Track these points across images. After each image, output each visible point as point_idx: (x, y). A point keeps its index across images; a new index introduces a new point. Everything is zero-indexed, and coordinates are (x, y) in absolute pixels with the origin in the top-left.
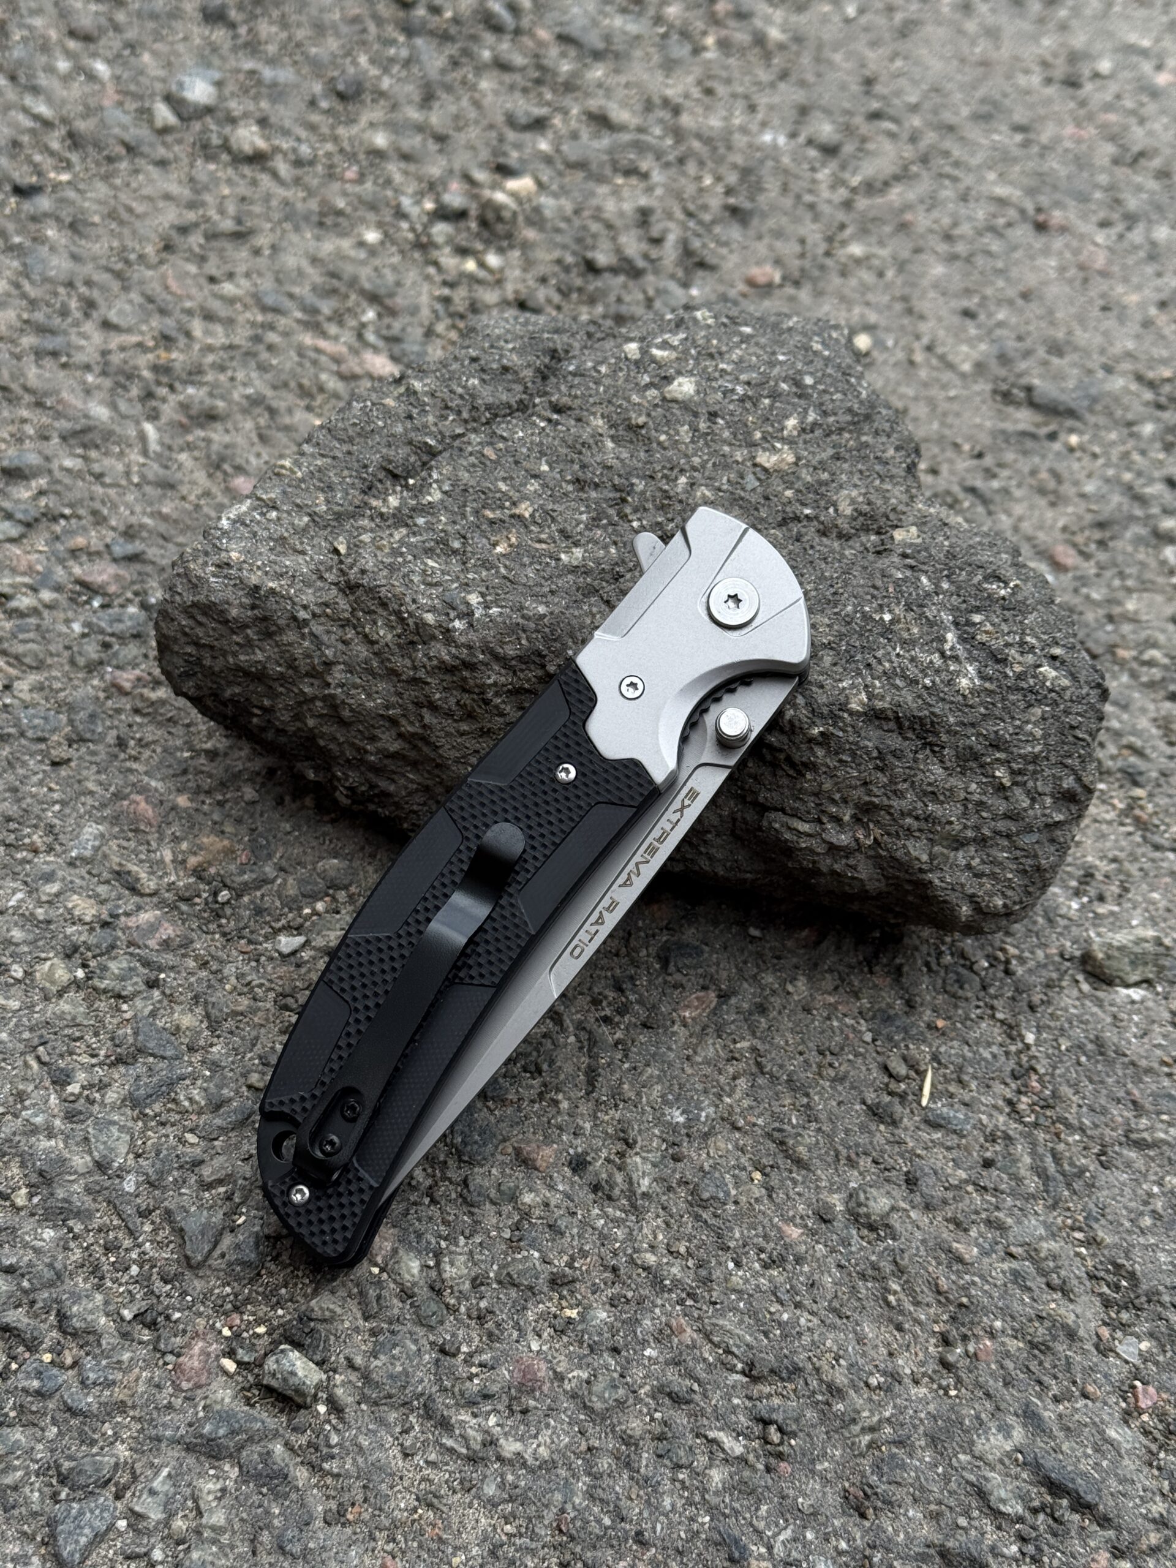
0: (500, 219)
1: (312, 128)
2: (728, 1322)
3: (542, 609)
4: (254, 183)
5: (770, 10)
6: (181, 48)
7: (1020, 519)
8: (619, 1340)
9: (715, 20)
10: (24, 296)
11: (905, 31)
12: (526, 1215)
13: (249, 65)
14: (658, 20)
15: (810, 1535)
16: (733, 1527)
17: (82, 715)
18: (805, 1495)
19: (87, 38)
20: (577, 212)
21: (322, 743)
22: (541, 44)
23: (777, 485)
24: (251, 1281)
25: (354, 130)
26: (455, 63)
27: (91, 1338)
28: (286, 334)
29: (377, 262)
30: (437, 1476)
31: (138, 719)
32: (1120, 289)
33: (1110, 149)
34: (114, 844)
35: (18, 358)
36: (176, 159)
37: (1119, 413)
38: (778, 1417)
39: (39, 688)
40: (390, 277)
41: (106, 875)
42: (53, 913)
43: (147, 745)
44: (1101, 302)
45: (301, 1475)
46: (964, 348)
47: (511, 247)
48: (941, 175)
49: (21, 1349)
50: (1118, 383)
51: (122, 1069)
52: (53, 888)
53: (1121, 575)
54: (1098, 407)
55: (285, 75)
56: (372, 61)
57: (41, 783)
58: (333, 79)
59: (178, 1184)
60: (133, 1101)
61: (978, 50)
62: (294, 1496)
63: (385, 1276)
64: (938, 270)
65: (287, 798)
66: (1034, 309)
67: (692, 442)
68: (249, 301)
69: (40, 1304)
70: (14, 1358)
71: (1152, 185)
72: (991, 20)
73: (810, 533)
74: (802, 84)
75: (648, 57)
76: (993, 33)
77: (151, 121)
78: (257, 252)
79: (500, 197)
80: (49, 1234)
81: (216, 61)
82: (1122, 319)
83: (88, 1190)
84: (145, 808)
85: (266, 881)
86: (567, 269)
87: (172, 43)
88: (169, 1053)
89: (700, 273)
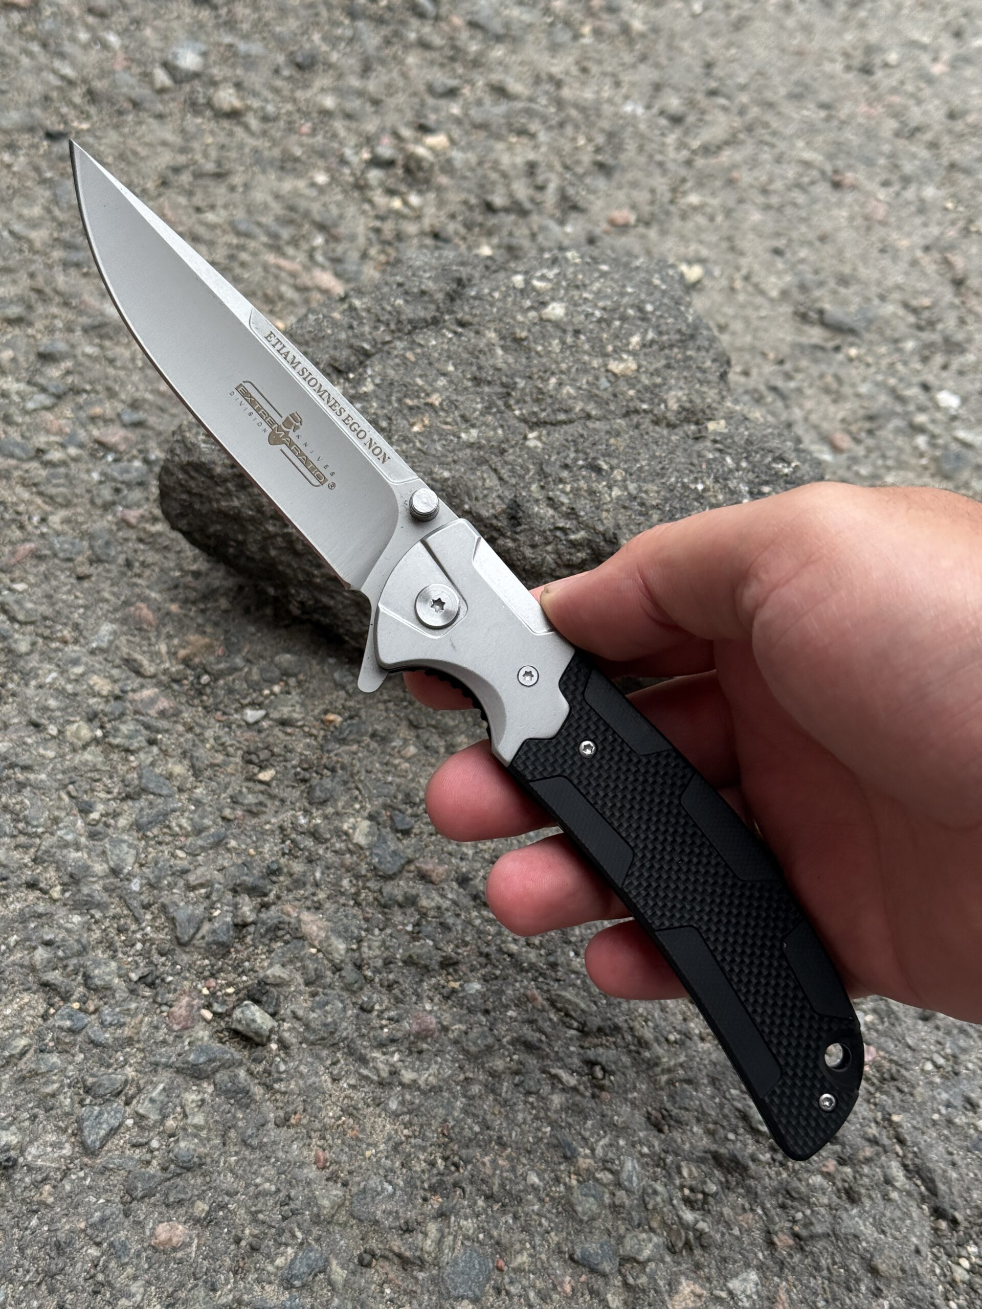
0: (420, 168)
1: (276, 91)
2: (569, 994)
3: (446, 474)
4: (231, 134)
5: (635, 6)
6: (175, 24)
7: (810, 412)
8: (490, 1006)
9: (590, 12)
10: (54, 219)
11: (739, 25)
12: (424, 915)
13: (228, 39)
14: (547, 11)
15: (622, 1142)
16: (566, 1135)
17: (100, 542)
18: (619, 1115)
19: (102, 15)
20: (480, 163)
21: (281, 568)
22: (455, 29)
23: (623, 386)
24: (224, 956)
25: (309, 94)
26: (388, 42)
27: (108, 993)
28: (255, 254)
29: (326, 198)
30: (357, 1095)
31: (142, 546)
32: (894, 235)
33: (893, 124)
34: (123, 639)
35: (50, 267)
36: (171, 114)
37: (888, 332)
38: (603, 1060)
39: (66, 521)
40: (335, 211)
41: (118, 661)
42: (79, 689)
43: (148, 566)
44: (880, 245)
45: (258, 1091)
46: (773, 279)
47: (428, 190)
48: (762, 142)
49: (57, 999)
50: (889, 309)
51: (130, 803)
52: (79, 670)
53: (884, 457)
54: (873, 328)
55: (255, 48)
56: (324, 39)
57: (69, 592)
58: (292, 53)
59: (170, 886)
60: (138, 827)
61: (795, 42)
62: (253, 1106)
63: (320, 955)
64: (756, 217)
65: (253, 609)
66: (828, 249)
67: (562, 351)
68: (227, 227)
69: (71, 968)
70: (52, 1005)
71: (924, 154)
72: (806, 18)
73: (646, 423)
74: (657, 66)
75: (537, 41)
76: (807, 29)
77: (151, 83)
78: (232, 189)
79: (421, 151)
80: (76, 919)
81: (203, 37)
82: (895, 258)
83: (105, 889)
84: (146, 612)
85: (235, 669)
86: (471, 208)
87: (169, 21)
88: (165, 792)
89: (574, 215)
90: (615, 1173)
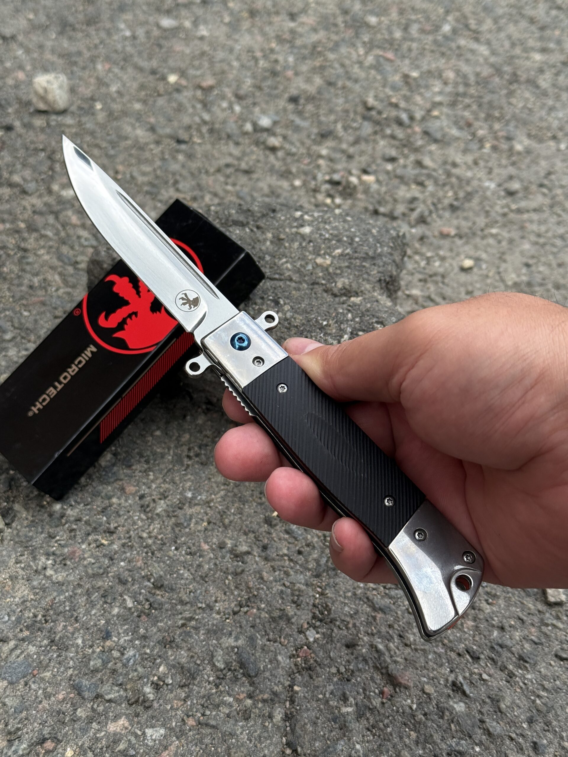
4: (267, 157)
5: (525, 140)
6: (272, 108)
8: (115, 556)
9: (495, 138)
12: (111, 505)
13: (294, 118)
14: (473, 134)
15: (137, 642)
16: (111, 628)
20: (386, 193)
23: (318, 270)
25: (318, 148)
29: (294, 192)
36: (244, 144)
46: (514, 276)
47: (349, 198)
48: (555, 213)
55: (304, 124)
56: (343, 126)
58: (322, 129)
66: (560, 271)
67: (297, 248)
68: (235, 194)
75: (458, 146)
77: (242, 129)
78: (250, 179)
81: (282, 115)
90: (123, 654)
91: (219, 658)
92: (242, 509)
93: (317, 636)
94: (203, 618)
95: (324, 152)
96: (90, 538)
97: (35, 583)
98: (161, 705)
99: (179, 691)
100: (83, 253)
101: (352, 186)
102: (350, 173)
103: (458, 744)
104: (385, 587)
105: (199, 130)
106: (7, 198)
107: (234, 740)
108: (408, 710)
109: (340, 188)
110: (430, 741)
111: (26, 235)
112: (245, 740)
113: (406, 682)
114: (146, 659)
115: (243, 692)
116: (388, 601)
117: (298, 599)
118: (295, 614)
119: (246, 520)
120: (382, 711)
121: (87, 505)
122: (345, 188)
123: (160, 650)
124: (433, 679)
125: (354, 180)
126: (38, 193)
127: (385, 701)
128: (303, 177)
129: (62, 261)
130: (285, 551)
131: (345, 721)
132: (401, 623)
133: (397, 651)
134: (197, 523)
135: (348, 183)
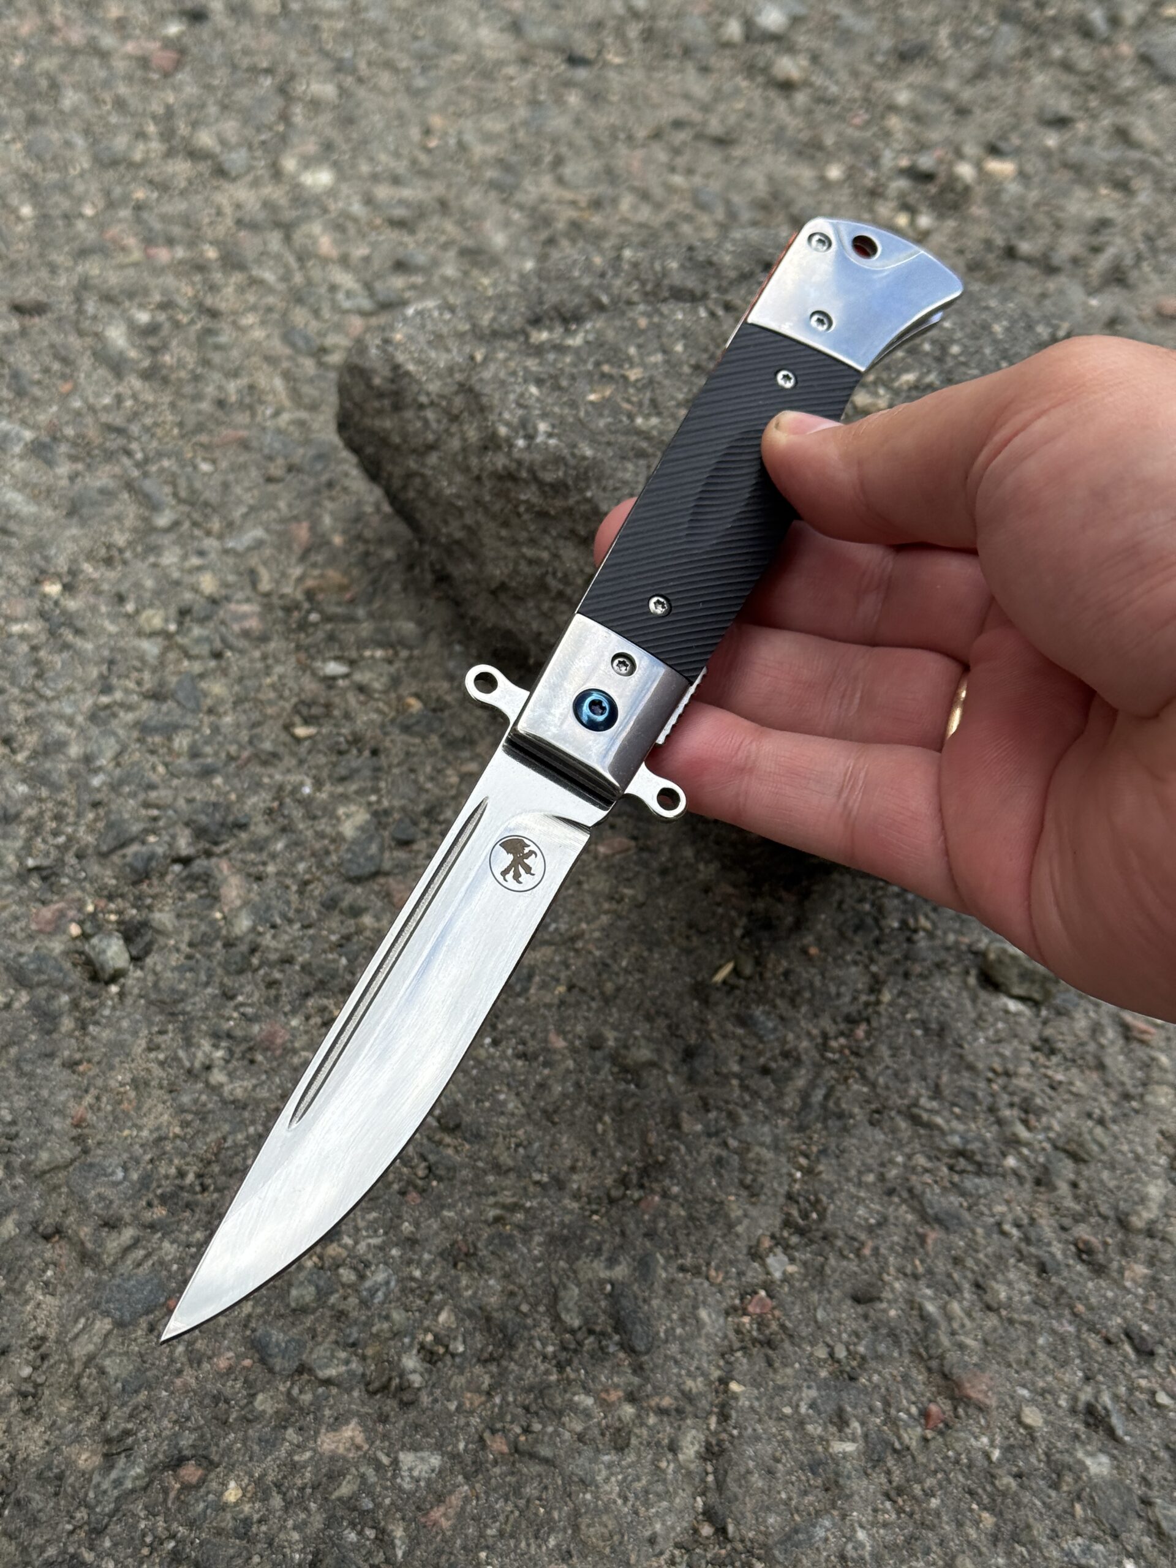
4: (769, 104)
15: (395, 1252)
20: (1038, 205)
22: (1117, 57)
24: (134, 884)
25: (891, 86)
34: (269, 551)
36: (719, 70)
41: (242, 569)
47: (951, 216)
51: (152, 703)
52: (195, 561)
55: (865, 25)
56: (952, 34)
58: (904, 40)
59: (129, 795)
63: (222, 923)
68: (689, 194)
77: (719, 34)
79: (963, 171)
83: (69, 772)
84: (304, 533)
85: (353, 619)
86: (989, 248)
89: (1113, 289)
90: (362, 1277)
91: (571, 1305)
92: (645, 960)
93: (791, 1269)
94: (542, 1208)
95: (903, 98)
96: (310, 1002)
97: (186, 1099)
98: (435, 1401)
99: (478, 1369)
100: (338, 328)
101: (959, 187)
102: (959, 155)
103: (1086, 1550)
104: (951, 1168)
105: (620, 33)
106: (183, 184)
107: (588, 1496)
108: (980, 1461)
109: (933, 189)
110: (1024, 1537)
111: (217, 276)
112: (614, 1496)
113: (981, 1397)
114: (412, 1291)
115: (616, 1387)
116: (955, 1200)
117: (754, 1180)
118: (746, 1215)
119: (652, 988)
120: (922, 1459)
121: (309, 926)
122: (942, 191)
123: (444, 1274)
124: (1043, 1392)
125: (965, 171)
126: (249, 178)
127: (929, 1434)
128: (848, 159)
129: (293, 345)
130: (736, 1068)
131: (837, 1474)
132: (981, 1256)
133: (967, 1322)
134: (544, 986)
135: (953, 178)
